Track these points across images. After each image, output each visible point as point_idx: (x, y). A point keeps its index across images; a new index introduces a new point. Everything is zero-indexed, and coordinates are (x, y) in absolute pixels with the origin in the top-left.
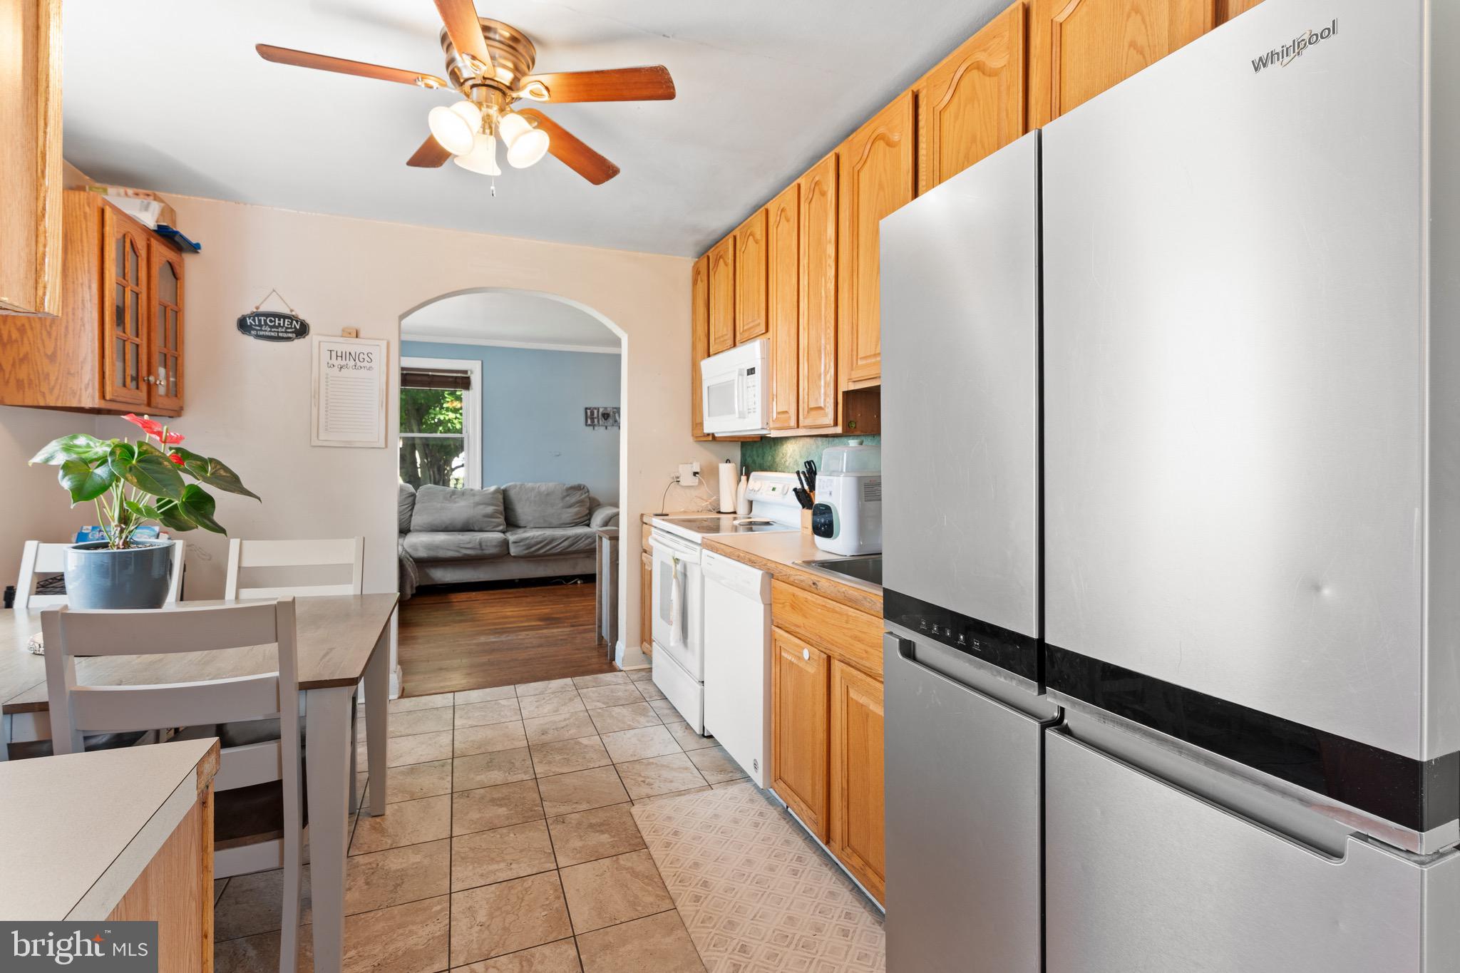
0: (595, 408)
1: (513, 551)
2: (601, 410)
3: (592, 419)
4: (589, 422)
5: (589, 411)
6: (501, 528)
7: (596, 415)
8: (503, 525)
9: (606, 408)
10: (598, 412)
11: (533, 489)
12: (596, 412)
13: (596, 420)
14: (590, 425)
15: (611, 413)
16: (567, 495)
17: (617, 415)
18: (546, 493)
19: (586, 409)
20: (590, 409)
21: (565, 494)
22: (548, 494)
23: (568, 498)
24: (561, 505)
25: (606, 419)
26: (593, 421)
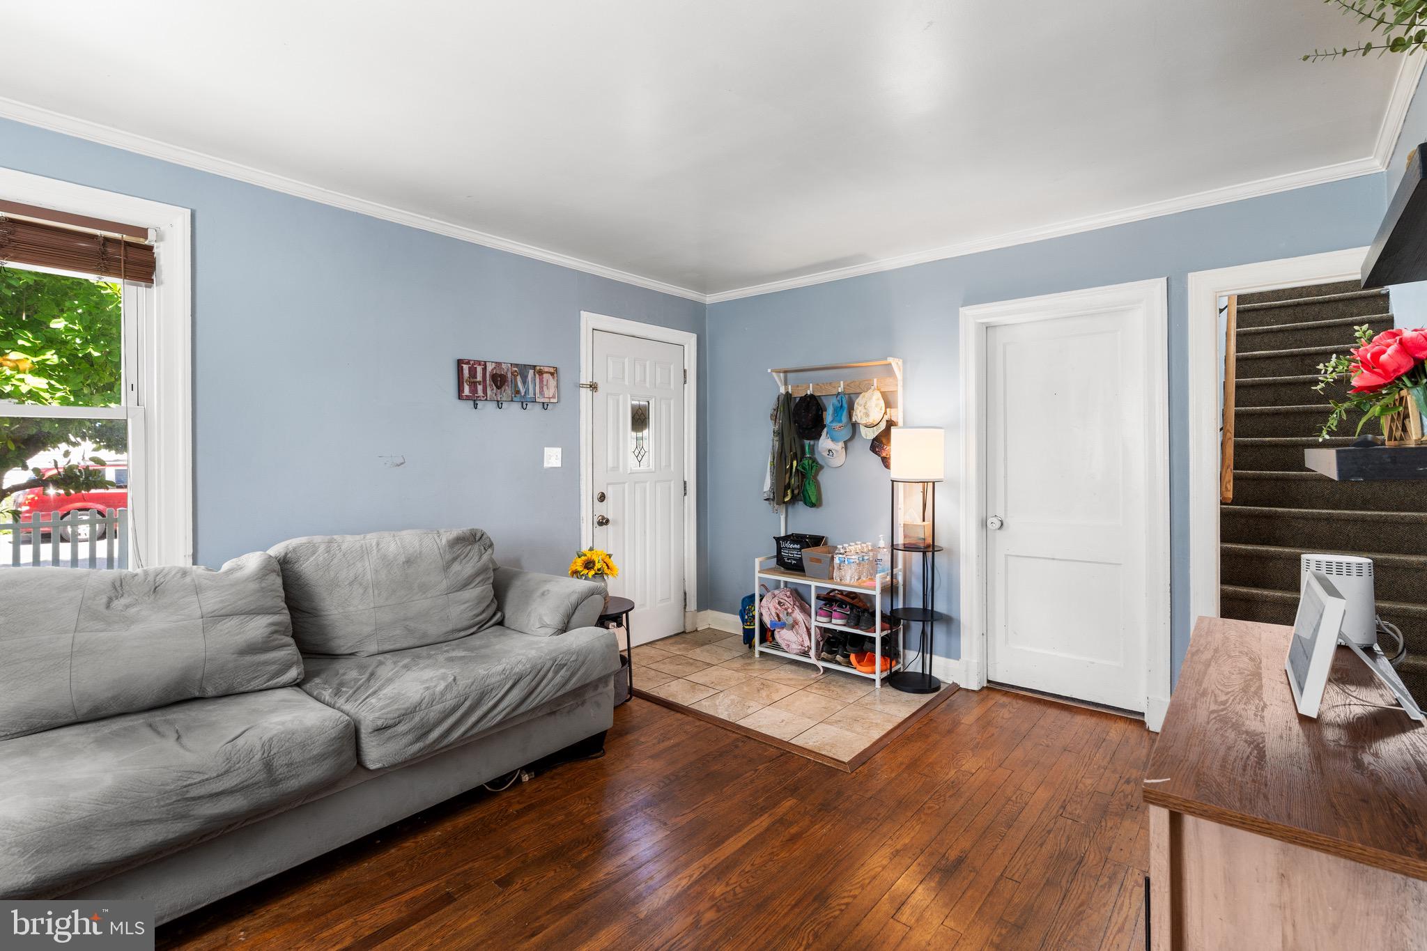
0: (479, 363)
1: (375, 754)
2: (490, 367)
3: (473, 385)
4: (467, 391)
5: (466, 367)
6: (293, 673)
7: (479, 378)
8: (297, 663)
9: (499, 364)
10: (485, 369)
11: (364, 552)
12: (479, 369)
13: (480, 388)
14: (468, 398)
15: (509, 375)
16: (455, 559)
17: (519, 378)
18: (402, 559)
19: (460, 363)
20: (468, 363)
21: (448, 557)
22: (409, 562)
23: (456, 567)
24: (444, 584)
25: (498, 388)
26: (473, 390)
